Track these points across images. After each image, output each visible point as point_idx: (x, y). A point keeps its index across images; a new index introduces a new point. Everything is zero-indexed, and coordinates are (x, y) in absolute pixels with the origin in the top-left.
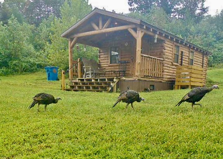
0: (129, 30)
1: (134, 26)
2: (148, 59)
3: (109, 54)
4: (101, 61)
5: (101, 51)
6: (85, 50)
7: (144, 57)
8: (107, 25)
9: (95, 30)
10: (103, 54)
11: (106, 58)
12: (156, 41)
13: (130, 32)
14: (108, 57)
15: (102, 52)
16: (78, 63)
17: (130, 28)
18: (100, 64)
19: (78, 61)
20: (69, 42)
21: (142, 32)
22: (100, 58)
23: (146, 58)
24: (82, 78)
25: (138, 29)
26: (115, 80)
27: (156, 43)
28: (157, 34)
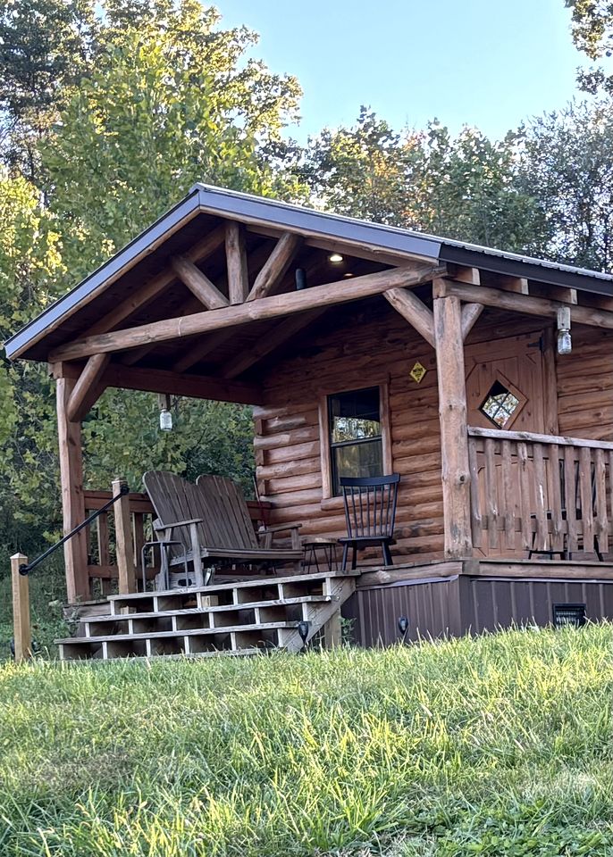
0: (391, 295)
1: (415, 276)
2: (524, 451)
3: (322, 433)
4: (276, 485)
5: (275, 424)
6: (165, 421)
7: (491, 446)
8: (268, 276)
9: (206, 309)
10: (285, 438)
11: (304, 465)
12: (565, 345)
13: (398, 306)
14: (315, 456)
15: (279, 430)
16: (117, 505)
17: (396, 286)
18: (274, 500)
19: (116, 492)
20: (60, 384)
21: (463, 303)
22: (267, 463)
23: (506, 446)
24: (141, 590)
25: (439, 289)
26: (328, 590)
27: (570, 357)
28: (567, 304)
